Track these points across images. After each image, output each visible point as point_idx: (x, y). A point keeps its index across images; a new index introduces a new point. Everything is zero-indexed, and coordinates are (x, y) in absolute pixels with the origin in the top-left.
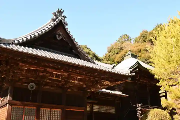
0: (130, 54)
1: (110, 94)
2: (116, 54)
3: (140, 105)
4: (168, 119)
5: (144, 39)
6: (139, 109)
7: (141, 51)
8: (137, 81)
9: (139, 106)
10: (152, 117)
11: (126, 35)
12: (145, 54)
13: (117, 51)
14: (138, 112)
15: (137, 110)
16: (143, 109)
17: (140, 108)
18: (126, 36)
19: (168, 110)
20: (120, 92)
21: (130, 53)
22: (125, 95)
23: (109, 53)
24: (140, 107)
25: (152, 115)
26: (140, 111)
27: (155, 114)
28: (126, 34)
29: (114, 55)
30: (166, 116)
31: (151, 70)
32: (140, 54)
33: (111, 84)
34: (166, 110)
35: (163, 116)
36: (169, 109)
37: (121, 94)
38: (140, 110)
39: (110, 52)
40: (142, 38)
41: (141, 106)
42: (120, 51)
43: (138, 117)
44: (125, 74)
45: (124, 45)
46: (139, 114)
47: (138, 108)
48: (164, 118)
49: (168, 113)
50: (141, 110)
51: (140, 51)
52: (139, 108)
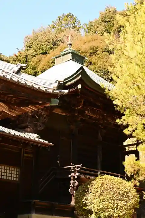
0: (69, 53)
1: (10, 136)
2: (43, 53)
3: (78, 167)
4: (130, 198)
5: (107, 26)
6: (74, 177)
7: (98, 52)
8: (76, 115)
9: (75, 171)
10: (97, 194)
11: (70, 16)
12: (105, 60)
13: (44, 48)
14: (72, 182)
15: (70, 177)
16: (83, 176)
17: (77, 174)
18: (70, 19)
19: (136, 181)
20: (36, 135)
21: (69, 51)
22: (47, 142)
23: (28, 50)
24: (78, 171)
25: (98, 188)
26: (76, 181)
27: (105, 186)
28: (70, 13)
29: (37, 55)
30: (127, 193)
31: (109, 90)
32: (94, 59)
33: (10, 111)
34: (133, 180)
35: (120, 192)
36: (138, 178)
37: (37, 139)
38: (76, 177)
39: (30, 47)
40: (103, 24)
41: (79, 169)
42: (51, 48)
43: (69, 193)
44: (44, 89)
45: (61, 36)
46: (74, 186)
47: (73, 174)
48: (122, 196)
49: (135, 186)
50: (79, 179)
51: (94, 52)
52: (75, 174)
